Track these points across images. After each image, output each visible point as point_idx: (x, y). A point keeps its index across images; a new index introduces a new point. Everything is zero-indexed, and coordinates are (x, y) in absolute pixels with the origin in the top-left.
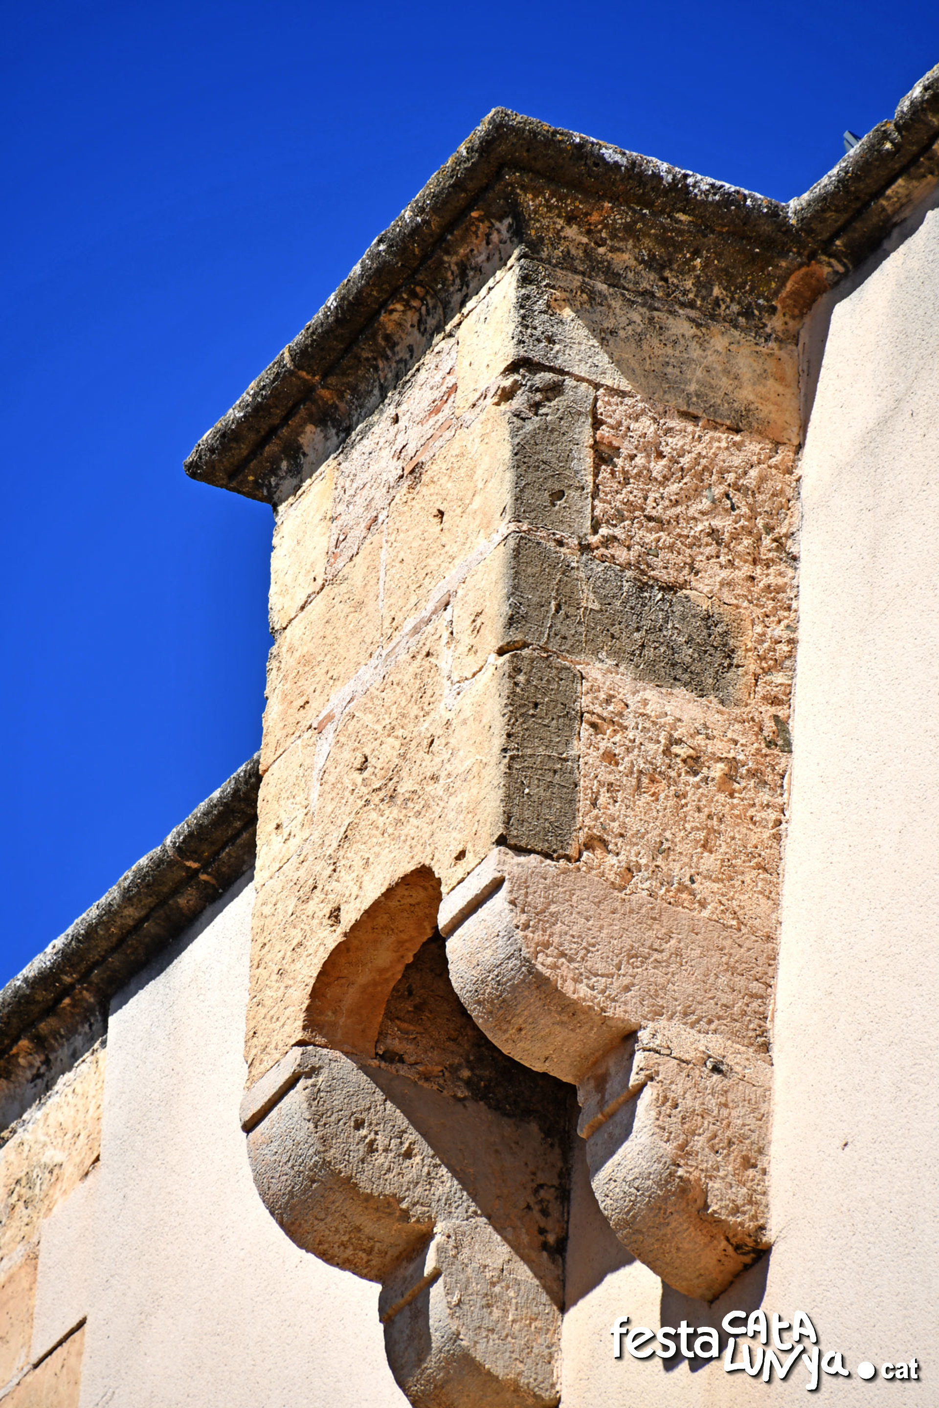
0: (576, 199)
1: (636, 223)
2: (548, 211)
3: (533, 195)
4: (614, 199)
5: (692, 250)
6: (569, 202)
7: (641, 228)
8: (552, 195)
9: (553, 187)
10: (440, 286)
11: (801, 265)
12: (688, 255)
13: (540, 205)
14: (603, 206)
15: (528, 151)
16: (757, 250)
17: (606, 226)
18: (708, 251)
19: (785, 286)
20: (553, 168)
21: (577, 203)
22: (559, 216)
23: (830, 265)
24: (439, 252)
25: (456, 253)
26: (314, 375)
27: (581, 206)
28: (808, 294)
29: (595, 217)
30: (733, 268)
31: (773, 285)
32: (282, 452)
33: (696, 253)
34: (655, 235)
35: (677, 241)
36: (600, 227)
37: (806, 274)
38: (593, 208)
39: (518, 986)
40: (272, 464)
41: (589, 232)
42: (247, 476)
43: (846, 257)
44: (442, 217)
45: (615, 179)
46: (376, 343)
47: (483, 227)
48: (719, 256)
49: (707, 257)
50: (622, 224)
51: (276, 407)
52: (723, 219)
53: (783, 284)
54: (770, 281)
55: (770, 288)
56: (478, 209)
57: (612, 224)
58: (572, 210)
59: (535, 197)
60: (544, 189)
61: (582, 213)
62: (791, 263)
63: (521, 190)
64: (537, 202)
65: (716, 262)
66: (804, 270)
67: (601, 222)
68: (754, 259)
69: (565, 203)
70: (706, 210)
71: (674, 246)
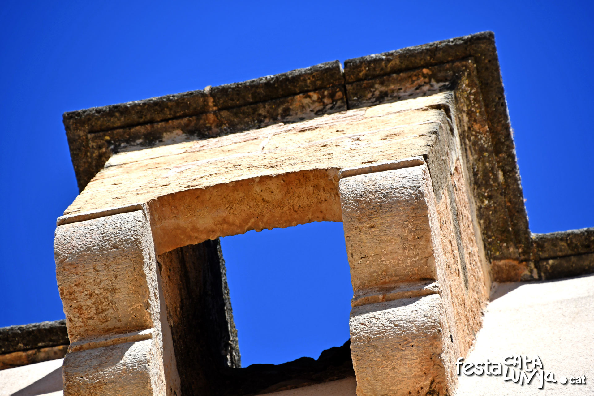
0: (480, 108)
1: (487, 151)
2: (466, 98)
3: (469, 83)
4: (492, 130)
5: (490, 194)
6: (477, 105)
7: (485, 156)
8: (474, 94)
9: (479, 90)
10: (355, 98)
11: (517, 259)
12: (486, 194)
13: (466, 91)
14: (485, 126)
15: (489, 61)
16: (511, 229)
17: (476, 136)
18: (494, 203)
19: (500, 261)
20: (487, 84)
21: (478, 111)
22: (468, 106)
23: (531, 271)
24: (378, 81)
25: (387, 86)
26: (215, 106)
27: (478, 114)
28: (505, 276)
29: (476, 127)
30: (493, 225)
31: (497, 254)
32: (144, 135)
33: (490, 198)
34: (486, 167)
35: (489, 182)
36: (474, 133)
37: (514, 266)
38: (481, 121)
39: (400, 202)
40: (130, 137)
41: (469, 128)
42: (105, 135)
43: (545, 273)
44: (402, 63)
45: (501, 121)
46: (275, 109)
47: (422, 80)
48: (495, 211)
49: (490, 205)
50: (482, 144)
51: (170, 109)
52: (514, 197)
53: (500, 259)
54: (498, 250)
55: (495, 253)
56: (430, 70)
57: (479, 139)
58: (473, 111)
59: (468, 85)
60: (475, 87)
61: (475, 118)
62: (514, 253)
63: (468, 75)
64: (467, 88)
65: (491, 213)
66: (515, 263)
67: (476, 132)
68: (504, 231)
69: (474, 104)
70: (513, 184)
71: (486, 182)
